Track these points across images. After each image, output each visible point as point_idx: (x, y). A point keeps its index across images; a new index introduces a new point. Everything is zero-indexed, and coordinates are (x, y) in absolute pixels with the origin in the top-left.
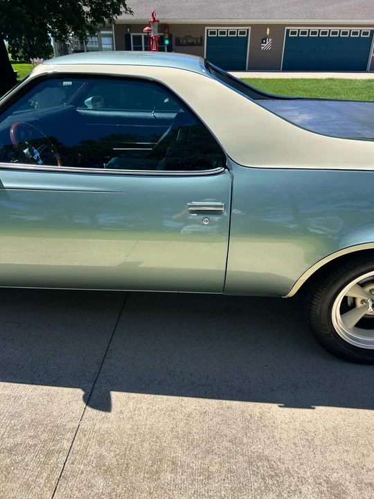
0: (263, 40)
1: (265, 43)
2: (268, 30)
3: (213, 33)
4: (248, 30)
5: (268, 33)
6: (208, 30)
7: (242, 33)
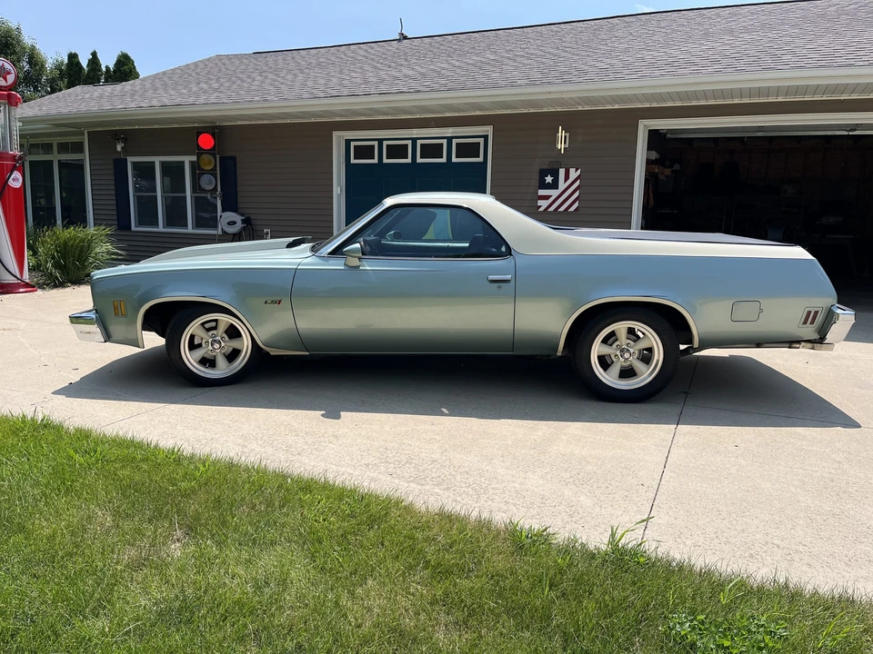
0: (543, 173)
1: (554, 185)
2: (561, 134)
3: (364, 152)
4: (486, 137)
5: (561, 146)
6: (348, 142)
7: (468, 149)
